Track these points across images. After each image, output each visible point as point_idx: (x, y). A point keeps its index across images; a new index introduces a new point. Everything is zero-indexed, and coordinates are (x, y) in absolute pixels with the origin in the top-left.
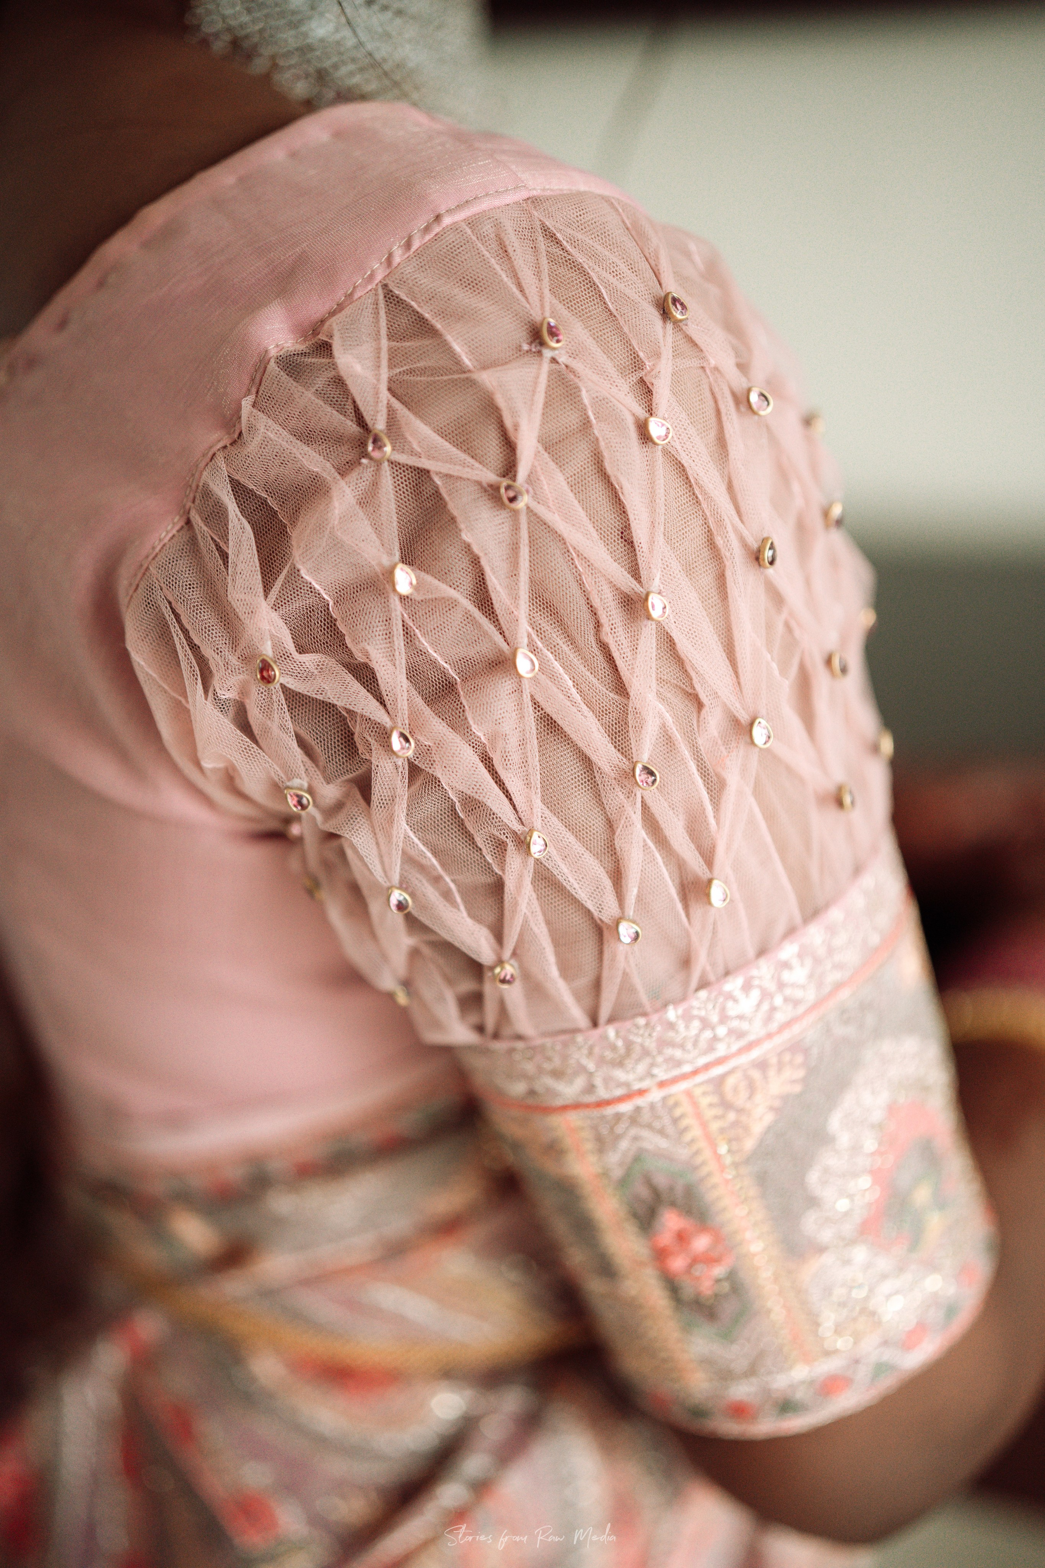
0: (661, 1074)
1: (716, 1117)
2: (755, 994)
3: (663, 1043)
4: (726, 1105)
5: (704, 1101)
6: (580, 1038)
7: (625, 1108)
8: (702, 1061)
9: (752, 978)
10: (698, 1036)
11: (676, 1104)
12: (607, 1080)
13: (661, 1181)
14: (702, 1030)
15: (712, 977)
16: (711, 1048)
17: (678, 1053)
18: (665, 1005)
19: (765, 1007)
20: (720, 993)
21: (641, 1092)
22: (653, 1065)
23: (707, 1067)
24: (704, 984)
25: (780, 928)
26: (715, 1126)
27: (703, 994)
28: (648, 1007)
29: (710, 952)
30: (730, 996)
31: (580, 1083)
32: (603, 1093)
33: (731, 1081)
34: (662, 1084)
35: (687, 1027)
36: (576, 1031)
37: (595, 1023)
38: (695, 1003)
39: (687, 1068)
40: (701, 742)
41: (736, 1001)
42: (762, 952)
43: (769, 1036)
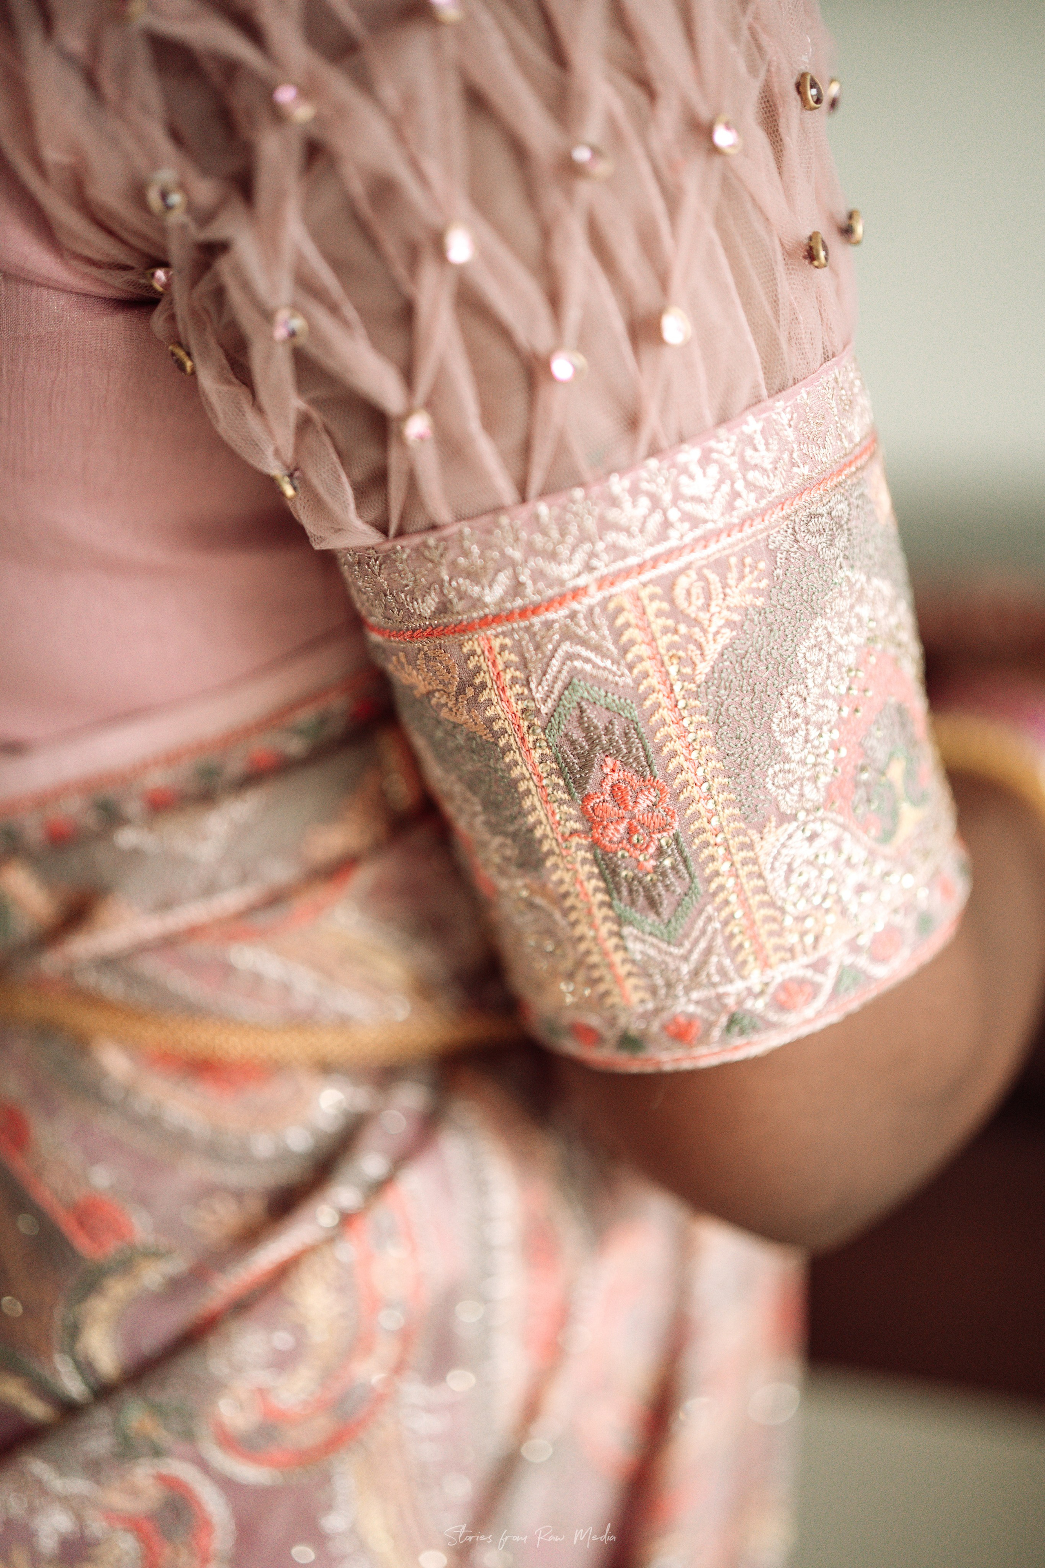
0: (603, 568)
1: (665, 630)
2: (713, 471)
3: (605, 525)
4: (676, 613)
5: (652, 608)
6: (504, 520)
7: (558, 615)
8: (650, 553)
9: (711, 450)
10: (645, 518)
11: (620, 610)
12: (538, 575)
13: (597, 718)
14: (652, 510)
15: (664, 443)
16: (662, 537)
17: (622, 540)
18: (609, 473)
19: (726, 488)
20: (674, 465)
21: (577, 593)
22: (593, 555)
23: (655, 561)
24: (654, 451)
25: (743, 396)
26: (663, 641)
27: (653, 463)
28: (588, 476)
29: (664, 410)
30: (685, 470)
31: (503, 579)
32: (531, 595)
33: (683, 582)
34: (601, 583)
35: (634, 504)
36: (498, 509)
37: (523, 498)
38: (644, 474)
39: (632, 561)
40: (657, 145)
41: (692, 477)
42: (723, 419)
43: (729, 530)
